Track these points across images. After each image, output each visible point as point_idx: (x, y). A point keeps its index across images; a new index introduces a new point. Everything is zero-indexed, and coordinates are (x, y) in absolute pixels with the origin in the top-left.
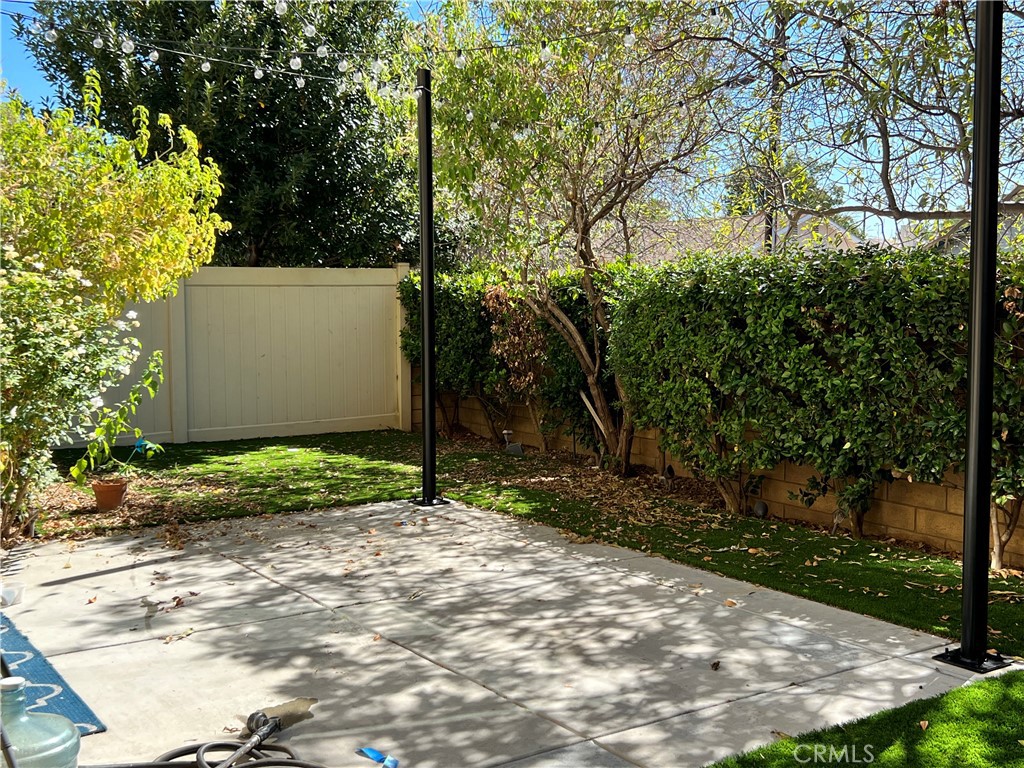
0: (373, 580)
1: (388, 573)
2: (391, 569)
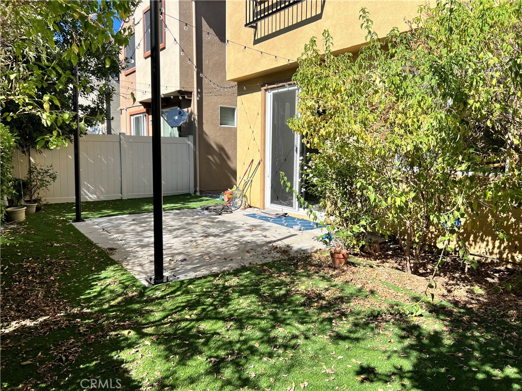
0: (200, 235)
1: (194, 238)
2: (193, 239)
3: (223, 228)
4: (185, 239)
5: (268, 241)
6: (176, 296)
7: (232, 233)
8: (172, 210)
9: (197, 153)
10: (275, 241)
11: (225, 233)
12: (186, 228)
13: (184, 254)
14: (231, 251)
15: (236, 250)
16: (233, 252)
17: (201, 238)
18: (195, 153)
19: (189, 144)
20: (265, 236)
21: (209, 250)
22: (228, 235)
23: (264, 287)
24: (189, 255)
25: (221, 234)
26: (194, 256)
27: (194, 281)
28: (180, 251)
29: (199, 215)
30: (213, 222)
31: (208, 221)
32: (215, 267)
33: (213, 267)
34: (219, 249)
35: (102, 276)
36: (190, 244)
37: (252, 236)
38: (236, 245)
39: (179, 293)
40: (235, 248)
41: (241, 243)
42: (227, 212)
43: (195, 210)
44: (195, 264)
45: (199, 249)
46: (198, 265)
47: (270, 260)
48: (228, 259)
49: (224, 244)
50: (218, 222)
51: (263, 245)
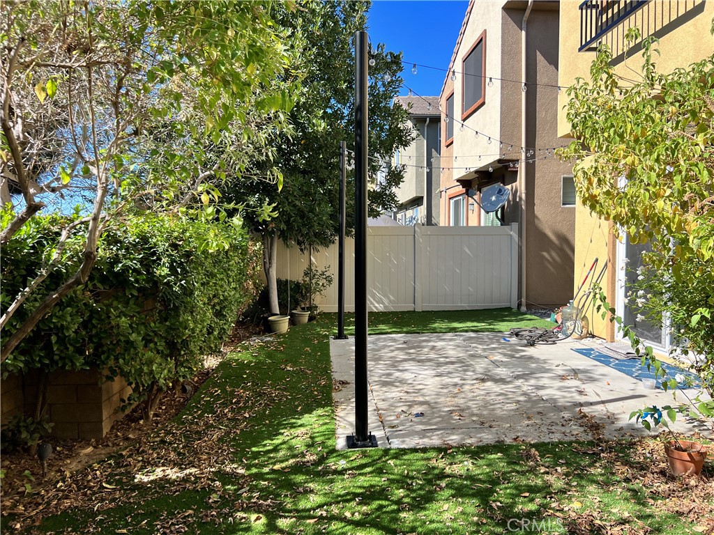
3: (520, 370)
4: (450, 380)
5: (578, 401)
6: (360, 474)
7: (527, 380)
8: (466, 331)
9: (524, 248)
10: (591, 404)
11: (517, 377)
12: (463, 363)
13: (429, 405)
14: (504, 410)
15: (512, 410)
16: (505, 412)
17: (475, 382)
18: (520, 247)
19: (511, 235)
20: (581, 393)
21: (470, 404)
22: (519, 382)
23: (506, 488)
24: (434, 408)
25: (509, 379)
26: (440, 411)
27: (405, 454)
28: (427, 398)
29: (500, 343)
30: (512, 357)
31: (505, 355)
32: (457, 434)
33: (453, 434)
34: (486, 405)
35: (300, 422)
36: (451, 388)
37: (559, 389)
38: (518, 402)
39: (368, 469)
40: (513, 406)
41: (529, 400)
42: (547, 342)
43: (499, 334)
44: (431, 424)
45: (456, 399)
46: (434, 427)
47: (556, 438)
48: (487, 425)
49: (500, 398)
50: (521, 357)
51: (565, 408)
